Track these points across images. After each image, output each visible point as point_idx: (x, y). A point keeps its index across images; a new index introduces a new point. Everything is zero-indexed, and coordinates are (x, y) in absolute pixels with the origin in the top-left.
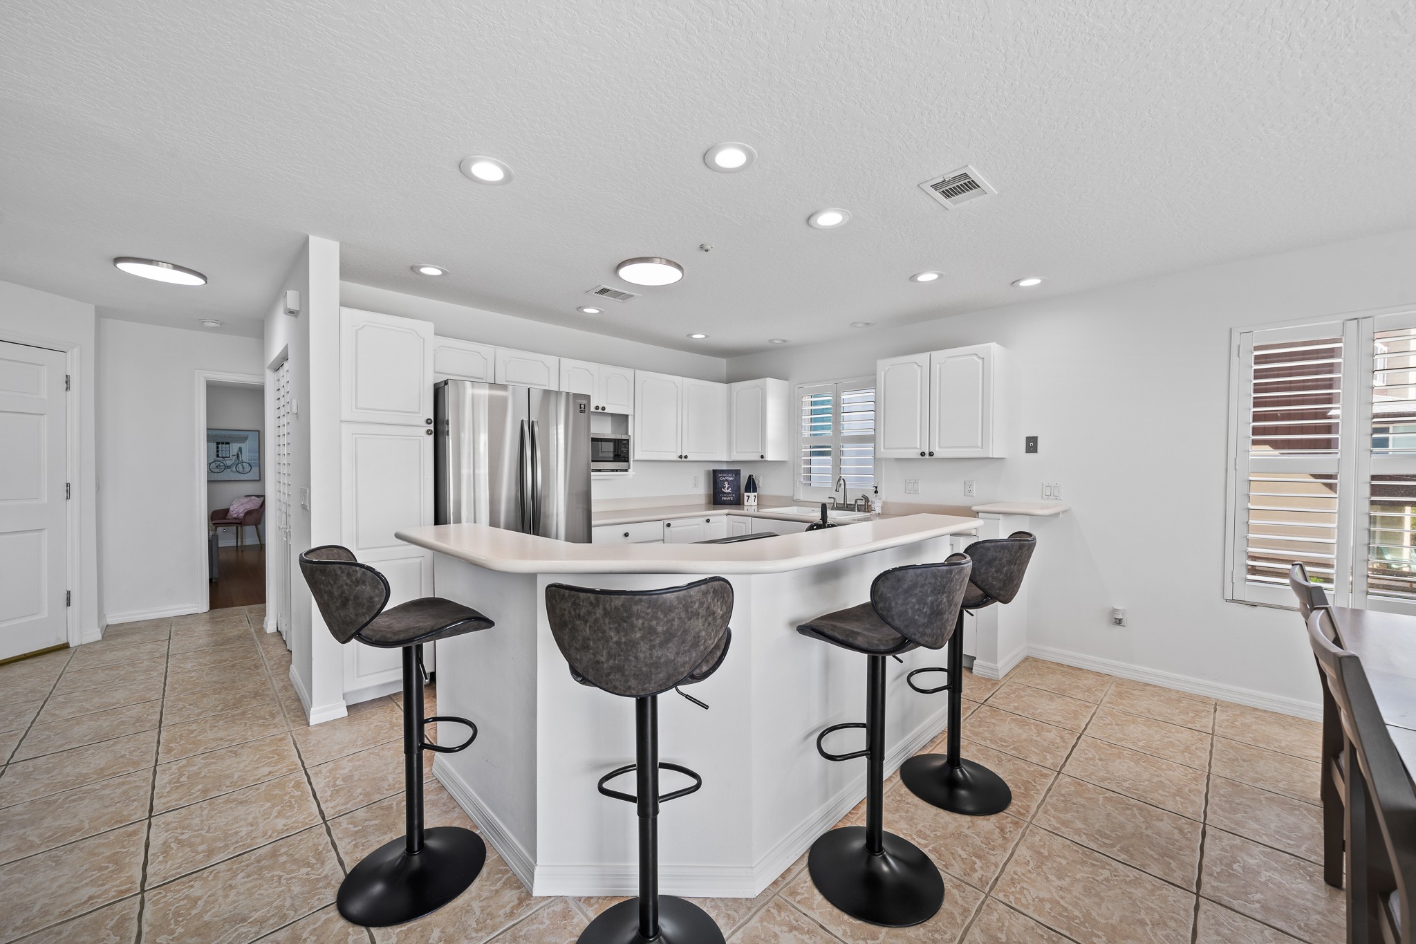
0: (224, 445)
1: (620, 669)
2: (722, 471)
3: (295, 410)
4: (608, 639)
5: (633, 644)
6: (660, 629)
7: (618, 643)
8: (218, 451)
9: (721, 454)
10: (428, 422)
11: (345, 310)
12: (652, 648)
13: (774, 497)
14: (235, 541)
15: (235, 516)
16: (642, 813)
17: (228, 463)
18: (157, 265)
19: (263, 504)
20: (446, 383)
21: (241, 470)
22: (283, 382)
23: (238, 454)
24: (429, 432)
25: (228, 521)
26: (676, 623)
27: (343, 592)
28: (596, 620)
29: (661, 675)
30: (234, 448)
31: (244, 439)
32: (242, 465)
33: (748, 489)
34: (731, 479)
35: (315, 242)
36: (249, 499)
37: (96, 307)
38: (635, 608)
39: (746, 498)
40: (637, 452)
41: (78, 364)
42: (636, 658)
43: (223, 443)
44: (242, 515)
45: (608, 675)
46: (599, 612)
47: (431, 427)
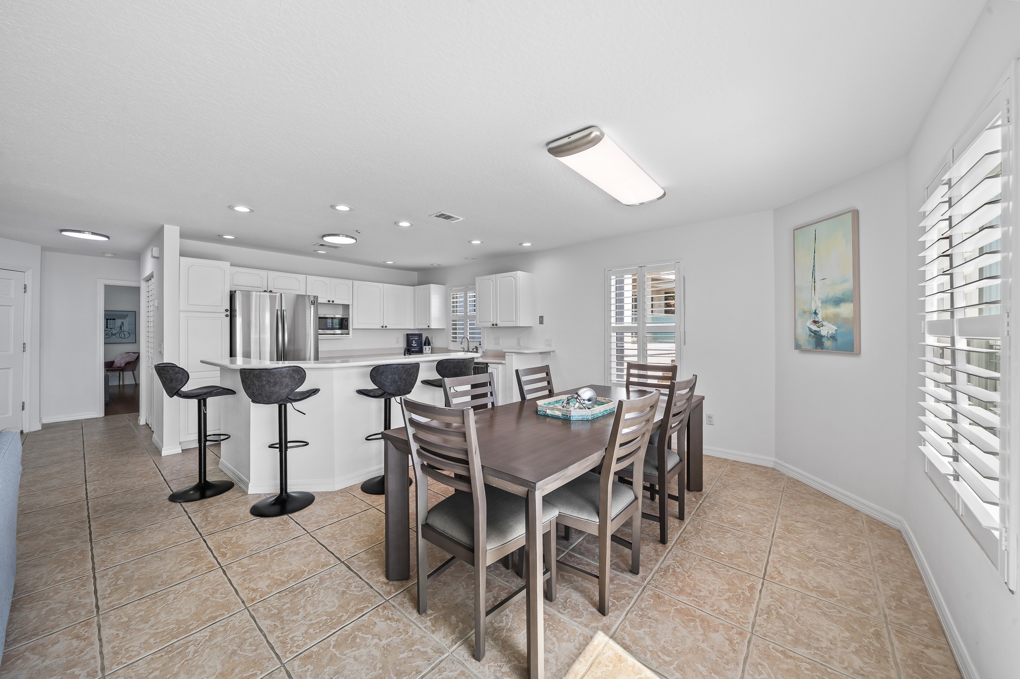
0: (111, 321)
1: (260, 394)
2: (412, 335)
3: (156, 305)
4: (255, 385)
5: (263, 386)
6: (272, 381)
7: (259, 385)
8: (107, 325)
9: (411, 325)
10: (227, 310)
11: (182, 258)
12: (270, 387)
13: (439, 348)
14: (118, 381)
15: (119, 365)
16: (281, 451)
17: (114, 332)
18: (84, 233)
19: (138, 358)
20: (235, 292)
21: (123, 336)
22: (151, 288)
23: (121, 326)
24: (227, 316)
25: (114, 369)
26: (278, 379)
27: (171, 377)
28: (251, 378)
29: (275, 396)
30: (118, 322)
31: (125, 317)
32: (124, 333)
33: (425, 345)
34: (417, 339)
35: (167, 228)
36: (128, 354)
37: (42, 247)
38: (262, 374)
39: (424, 349)
40: (353, 323)
41: (30, 278)
42: (265, 390)
43: (111, 319)
44: (124, 365)
45: (257, 396)
46: (251, 375)
47: (228, 313)
